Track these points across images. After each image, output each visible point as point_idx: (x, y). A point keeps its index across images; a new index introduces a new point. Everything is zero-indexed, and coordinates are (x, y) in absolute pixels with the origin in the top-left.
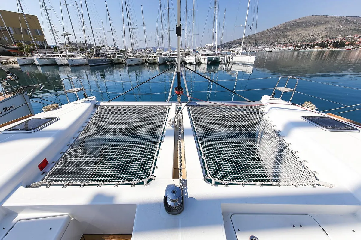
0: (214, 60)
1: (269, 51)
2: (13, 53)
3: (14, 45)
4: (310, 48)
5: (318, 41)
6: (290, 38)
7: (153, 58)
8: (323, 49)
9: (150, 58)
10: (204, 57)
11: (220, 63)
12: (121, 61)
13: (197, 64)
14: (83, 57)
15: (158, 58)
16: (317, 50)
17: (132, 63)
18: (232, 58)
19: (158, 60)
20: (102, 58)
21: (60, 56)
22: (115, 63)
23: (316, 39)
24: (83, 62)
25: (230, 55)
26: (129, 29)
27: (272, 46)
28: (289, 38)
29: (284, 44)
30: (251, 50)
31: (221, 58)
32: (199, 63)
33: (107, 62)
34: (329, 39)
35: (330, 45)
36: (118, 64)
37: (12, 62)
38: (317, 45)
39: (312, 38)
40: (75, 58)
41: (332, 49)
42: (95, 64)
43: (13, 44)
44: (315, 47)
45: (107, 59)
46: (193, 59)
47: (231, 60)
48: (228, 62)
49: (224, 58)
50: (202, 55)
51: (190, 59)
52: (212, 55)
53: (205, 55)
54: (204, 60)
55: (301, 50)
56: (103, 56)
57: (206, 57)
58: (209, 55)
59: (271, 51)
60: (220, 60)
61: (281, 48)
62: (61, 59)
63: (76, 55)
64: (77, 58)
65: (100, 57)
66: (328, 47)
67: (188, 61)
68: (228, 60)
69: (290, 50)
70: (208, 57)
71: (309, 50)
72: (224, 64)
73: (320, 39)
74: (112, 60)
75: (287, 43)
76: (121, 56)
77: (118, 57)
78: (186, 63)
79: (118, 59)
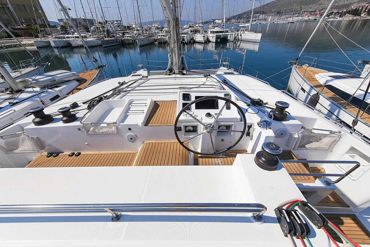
0: (222, 38)
1: (291, 23)
2: (20, 34)
3: (21, 25)
4: (340, 16)
5: (353, 7)
6: (320, 4)
7: (163, 37)
8: (355, 18)
9: (159, 37)
10: (212, 35)
11: (228, 41)
12: (131, 41)
13: (205, 43)
14: (94, 37)
15: (167, 37)
16: (348, 19)
17: (143, 43)
18: (241, 35)
19: (168, 40)
20: (113, 38)
21: (73, 37)
22: (126, 44)
23: (351, 4)
24: (96, 44)
25: (239, 32)
26: (138, 6)
27: (297, 15)
28: (318, 4)
29: (311, 11)
30: (271, 21)
31: (229, 36)
32: (208, 41)
33: (118, 42)
34: (366, 4)
35: (365, 11)
36: (129, 44)
37: (26, 44)
38: (349, 12)
39: (345, 3)
40: (88, 40)
41: (366, 17)
42: (108, 45)
43: (19, 24)
44: (346, 15)
45: (118, 39)
46: (202, 37)
47: (240, 37)
48: (236, 40)
49: (232, 35)
50: (211, 32)
51: (199, 37)
52: (221, 32)
53: (214, 32)
54: (212, 38)
55: (329, 20)
56: (114, 36)
57: (215, 35)
58: (217, 32)
59: (293, 23)
60: (229, 38)
61: (306, 18)
62: (75, 40)
63: (87, 36)
64: (90, 39)
65: (111, 37)
66: (362, 15)
67: (197, 40)
68: (237, 37)
69: (316, 19)
70: (216, 35)
71: (339, 19)
72: (232, 41)
73: (355, 4)
74: (122, 40)
75: (315, 11)
76: (131, 35)
77: (128, 37)
78: (195, 42)
79: (128, 39)
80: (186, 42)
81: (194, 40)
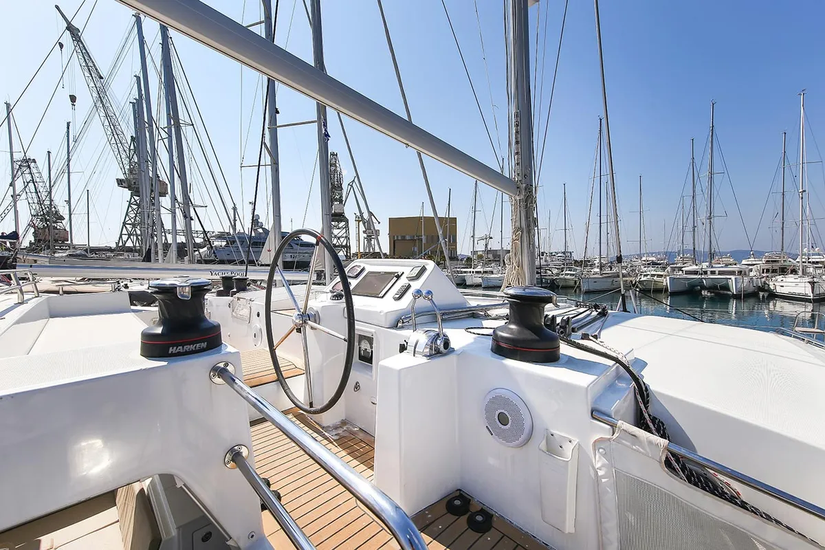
9: (644, 279)
12: (572, 283)
13: (818, 301)
19: (669, 284)
21: (473, 272)
36: (565, 288)
40: (493, 276)
45: (546, 278)
46: (803, 285)
51: (792, 285)
62: (473, 276)
64: (496, 276)
74: (553, 281)
76: (574, 273)
77: (567, 274)
78: (773, 296)
79: (565, 279)
80: (733, 294)
81: (769, 291)
